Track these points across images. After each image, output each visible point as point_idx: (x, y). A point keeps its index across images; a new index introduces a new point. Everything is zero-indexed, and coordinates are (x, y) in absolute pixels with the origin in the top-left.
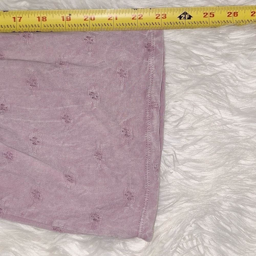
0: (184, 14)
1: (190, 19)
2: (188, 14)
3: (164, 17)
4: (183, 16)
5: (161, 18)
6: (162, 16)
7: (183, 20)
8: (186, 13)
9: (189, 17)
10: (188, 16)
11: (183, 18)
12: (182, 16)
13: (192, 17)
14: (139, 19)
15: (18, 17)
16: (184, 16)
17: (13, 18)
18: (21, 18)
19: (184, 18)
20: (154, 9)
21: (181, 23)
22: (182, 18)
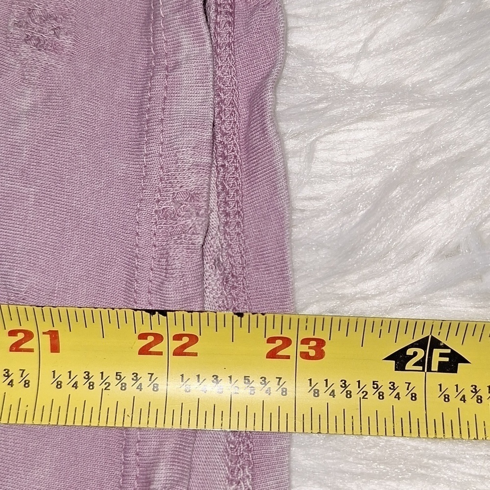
0: (421, 344)
1: (455, 370)
2: (445, 347)
3: (312, 353)
4: (415, 354)
5: (293, 358)
6: (304, 348)
7: (413, 376)
8: (436, 344)
9: (447, 359)
10: (441, 355)
11: (415, 365)
12: (410, 352)
13: (465, 361)
14: (175, 354)
16: (421, 353)
19: (420, 363)
20: (260, 316)
21: (402, 390)
22: (409, 365)
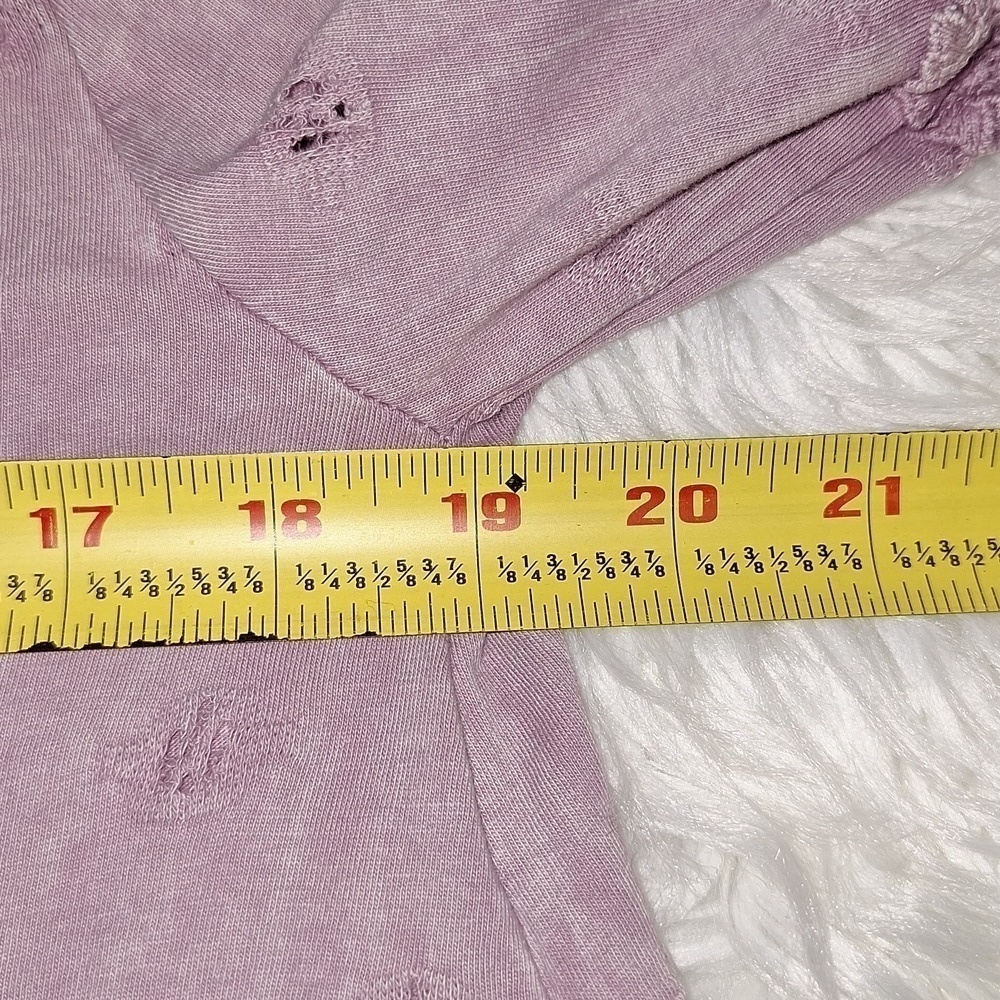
15: (76, 510)
17: (33, 515)
18: (104, 512)
